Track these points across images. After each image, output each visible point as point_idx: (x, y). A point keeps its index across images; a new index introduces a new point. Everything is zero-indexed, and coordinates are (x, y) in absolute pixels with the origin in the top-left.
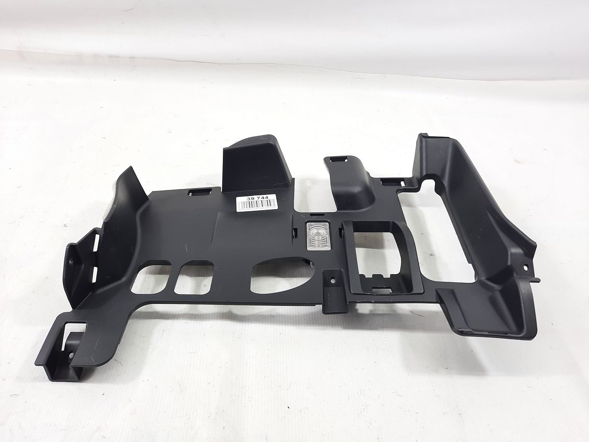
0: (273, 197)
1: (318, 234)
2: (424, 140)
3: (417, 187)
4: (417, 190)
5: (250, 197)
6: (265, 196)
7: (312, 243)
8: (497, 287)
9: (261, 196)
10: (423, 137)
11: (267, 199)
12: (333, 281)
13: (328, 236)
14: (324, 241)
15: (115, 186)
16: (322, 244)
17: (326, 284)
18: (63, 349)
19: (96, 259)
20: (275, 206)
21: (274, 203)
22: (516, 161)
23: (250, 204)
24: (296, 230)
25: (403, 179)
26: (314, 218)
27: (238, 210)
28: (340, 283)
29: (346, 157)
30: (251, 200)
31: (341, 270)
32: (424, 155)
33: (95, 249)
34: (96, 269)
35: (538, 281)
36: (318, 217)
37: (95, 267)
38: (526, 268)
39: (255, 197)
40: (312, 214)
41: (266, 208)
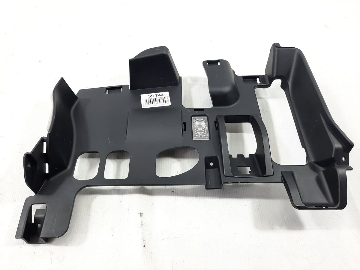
0: (166, 94)
1: (200, 126)
2: (276, 49)
3: (268, 84)
4: (268, 86)
5: (151, 94)
6: (161, 93)
7: (196, 134)
8: (322, 169)
9: (158, 94)
10: (276, 47)
11: (162, 96)
12: (211, 164)
13: (207, 128)
14: (205, 133)
15: (52, 97)
16: (203, 135)
17: (207, 166)
18: (33, 222)
19: (46, 158)
20: (168, 103)
21: (168, 100)
22: (325, 25)
23: (151, 101)
24: (184, 123)
25: (258, 77)
26: (197, 113)
27: (143, 107)
28: (216, 166)
29: (218, 61)
30: (151, 98)
31: (217, 157)
32: (276, 61)
33: (45, 152)
34: (47, 165)
35: (351, 169)
36: (199, 112)
37: (46, 164)
38: (343, 159)
39: (154, 94)
40: (196, 110)
41: (162, 105)
